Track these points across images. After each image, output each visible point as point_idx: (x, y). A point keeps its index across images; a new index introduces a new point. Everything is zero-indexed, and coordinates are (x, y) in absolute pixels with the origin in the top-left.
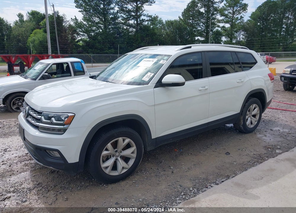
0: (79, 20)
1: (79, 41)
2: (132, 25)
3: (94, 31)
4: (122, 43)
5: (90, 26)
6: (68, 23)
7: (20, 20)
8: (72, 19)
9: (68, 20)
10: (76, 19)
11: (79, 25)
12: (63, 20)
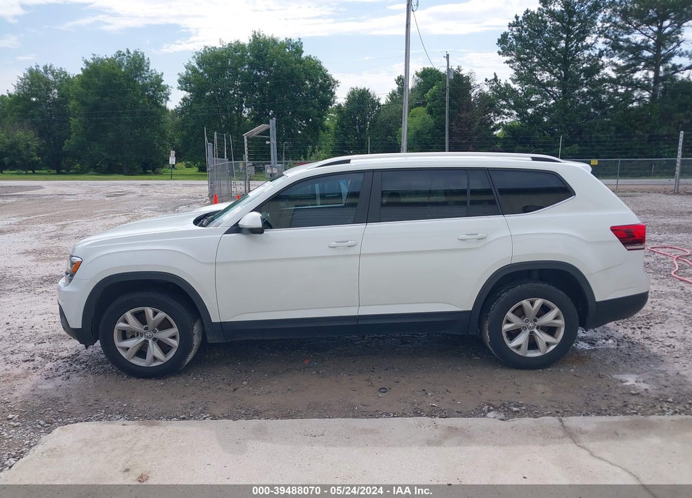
0: (503, 82)
1: (497, 127)
2: (639, 84)
3: (533, 104)
4: (603, 129)
5: (528, 93)
6: (477, 90)
7: (398, 88)
8: (486, 80)
9: (478, 83)
10: (495, 79)
11: (502, 92)
12: (469, 84)
